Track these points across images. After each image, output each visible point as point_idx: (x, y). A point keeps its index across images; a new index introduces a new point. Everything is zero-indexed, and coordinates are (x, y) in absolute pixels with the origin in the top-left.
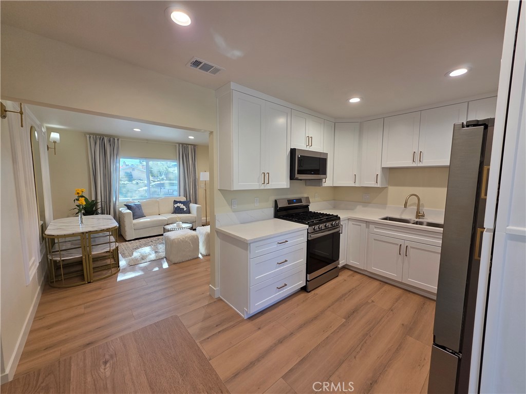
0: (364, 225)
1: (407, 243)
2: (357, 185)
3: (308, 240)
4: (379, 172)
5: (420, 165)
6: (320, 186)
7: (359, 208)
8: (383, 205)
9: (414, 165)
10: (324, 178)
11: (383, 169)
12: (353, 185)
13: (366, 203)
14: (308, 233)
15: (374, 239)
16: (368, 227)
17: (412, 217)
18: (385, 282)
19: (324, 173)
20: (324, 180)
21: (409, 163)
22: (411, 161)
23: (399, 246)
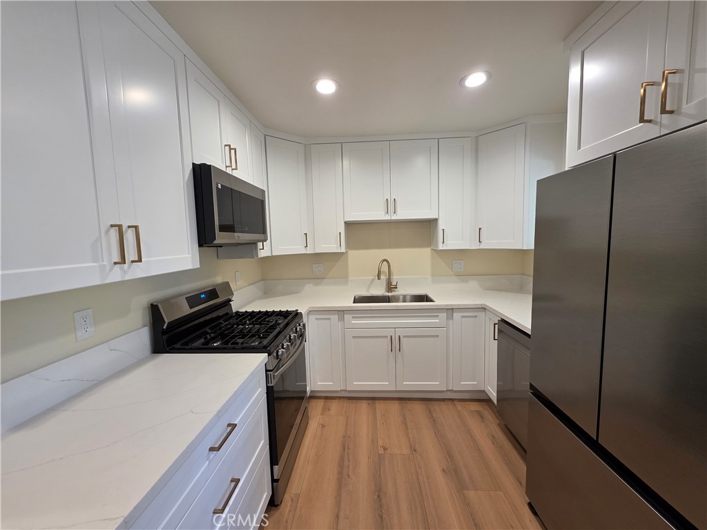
0: (335, 317)
1: (399, 332)
2: (309, 251)
3: (267, 387)
4: (342, 229)
5: (394, 217)
6: (253, 257)
7: (309, 288)
8: (344, 278)
9: (387, 218)
10: (260, 241)
11: (347, 224)
12: (304, 251)
13: (318, 279)
14: (267, 371)
15: (354, 337)
16: (342, 319)
17: (380, 291)
18: (373, 399)
19: (262, 230)
20: (260, 245)
21: (380, 215)
22: (383, 213)
23: (389, 338)
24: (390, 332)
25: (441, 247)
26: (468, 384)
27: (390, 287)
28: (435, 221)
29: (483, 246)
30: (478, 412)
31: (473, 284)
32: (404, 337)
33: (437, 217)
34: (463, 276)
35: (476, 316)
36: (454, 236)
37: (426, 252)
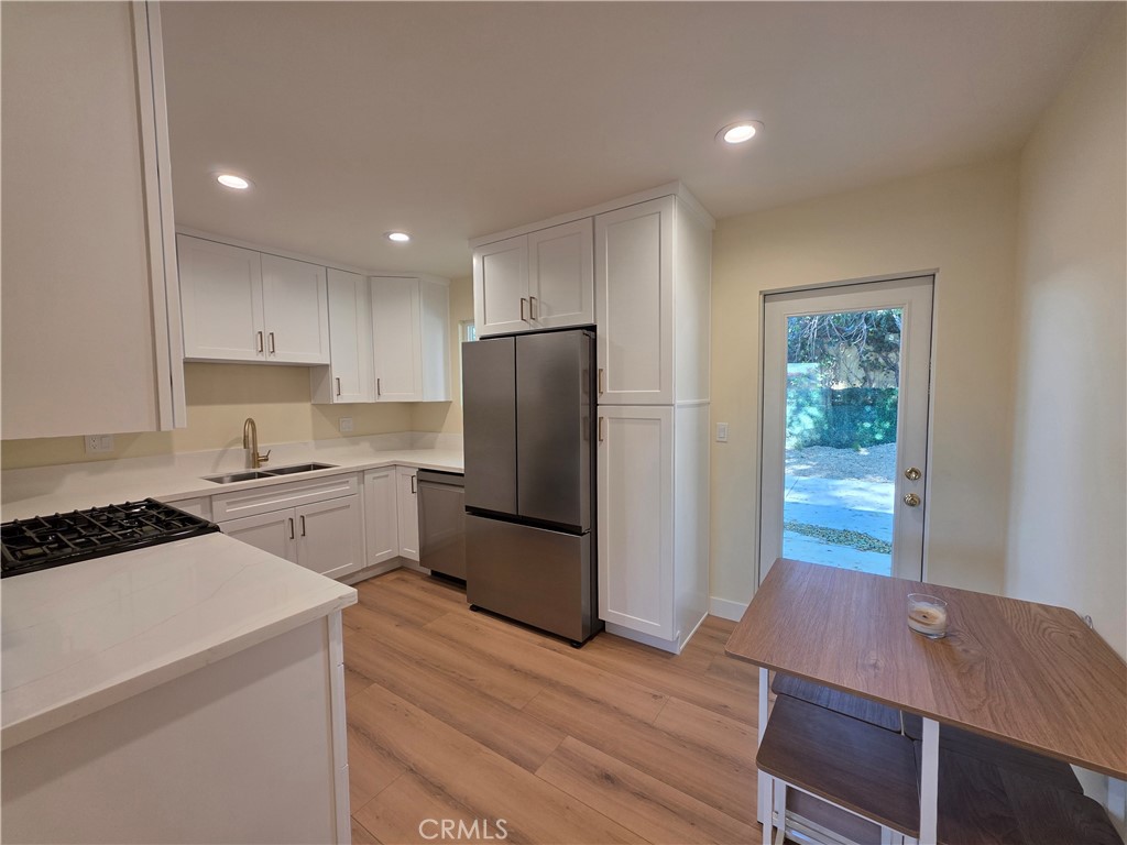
1: (299, 511)
5: (271, 359)
11: (187, 362)
21: (250, 354)
22: (255, 351)
23: (288, 523)
24: (290, 514)
25: (336, 400)
26: (383, 554)
27: (256, 459)
28: (325, 368)
29: (382, 400)
30: (398, 579)
31: (365, 446)
32: (309, 515)
33: (328, 363)
34: (353, 437)
35: (387, 476)
36: (351, 387)
37: (305, 408)
